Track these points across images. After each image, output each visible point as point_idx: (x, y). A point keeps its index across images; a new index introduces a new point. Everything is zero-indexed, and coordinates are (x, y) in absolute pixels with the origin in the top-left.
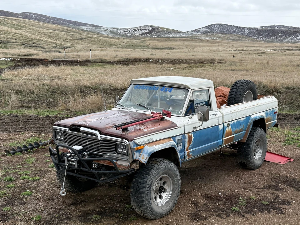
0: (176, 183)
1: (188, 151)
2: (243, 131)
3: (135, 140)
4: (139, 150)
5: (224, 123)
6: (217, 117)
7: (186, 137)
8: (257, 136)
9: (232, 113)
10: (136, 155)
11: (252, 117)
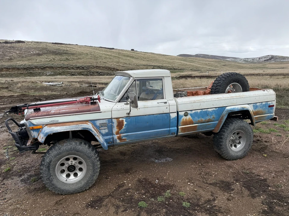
0: (90, 164)
1: (118, 135)
2: (213, 121)
3: (31, 119)
4: (37, 130)
5: (180, 112)
6: (168, 106)
7: (113, 122)
8: (233, 128)
9: (193, 103)
10: (34, 134)
11: (227, 108)
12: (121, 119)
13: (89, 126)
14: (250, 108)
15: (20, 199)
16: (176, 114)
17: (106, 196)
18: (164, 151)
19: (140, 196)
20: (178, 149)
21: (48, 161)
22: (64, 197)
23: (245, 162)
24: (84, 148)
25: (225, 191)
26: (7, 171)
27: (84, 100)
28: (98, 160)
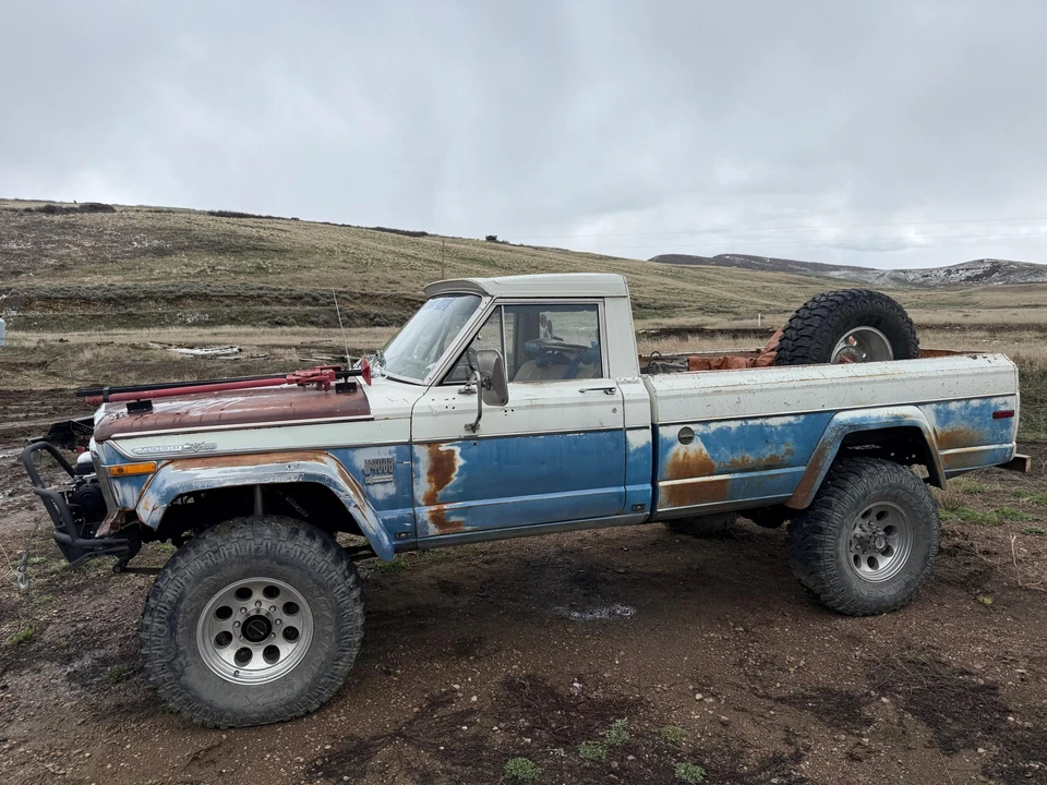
0: (327, 614)
1: (434, 508)
2: (787, 466)
3: (114, 439)
4: (135, 479)
5: (662, 425)
6: (617, 402)
7: (417, 455)
8: (861, 492)
9: (711, 394)
10: (125, 494)
11: (840, 417)
12: (444, 448)
13: (328, 469)
14: (925, 419)
15: (59, 742)
16: (647, 435)
17: (384, 737)
18: (605, 580)
19: (514, 738)
20: (658, 575)
21: (171, 598)
22: (224, 736)
23: (912, 625)
24: (306, 551)
25: (838, 726)
26: (20, 642)
27: (313, 375)
28: (355, 600)
